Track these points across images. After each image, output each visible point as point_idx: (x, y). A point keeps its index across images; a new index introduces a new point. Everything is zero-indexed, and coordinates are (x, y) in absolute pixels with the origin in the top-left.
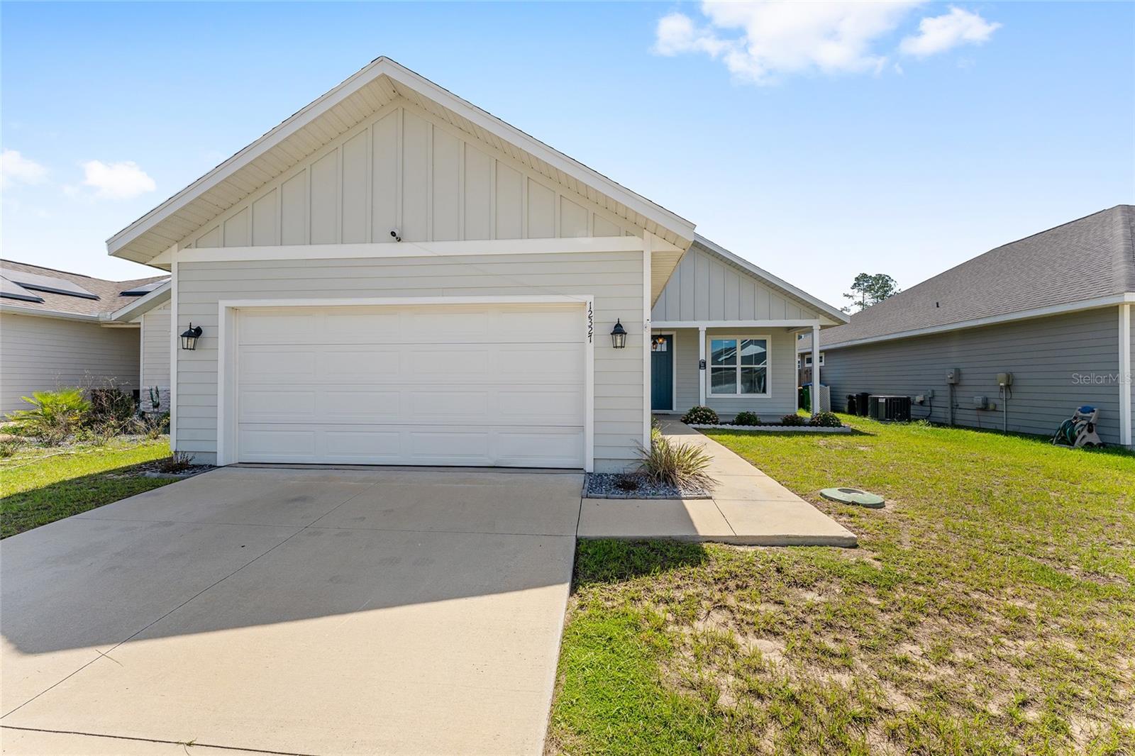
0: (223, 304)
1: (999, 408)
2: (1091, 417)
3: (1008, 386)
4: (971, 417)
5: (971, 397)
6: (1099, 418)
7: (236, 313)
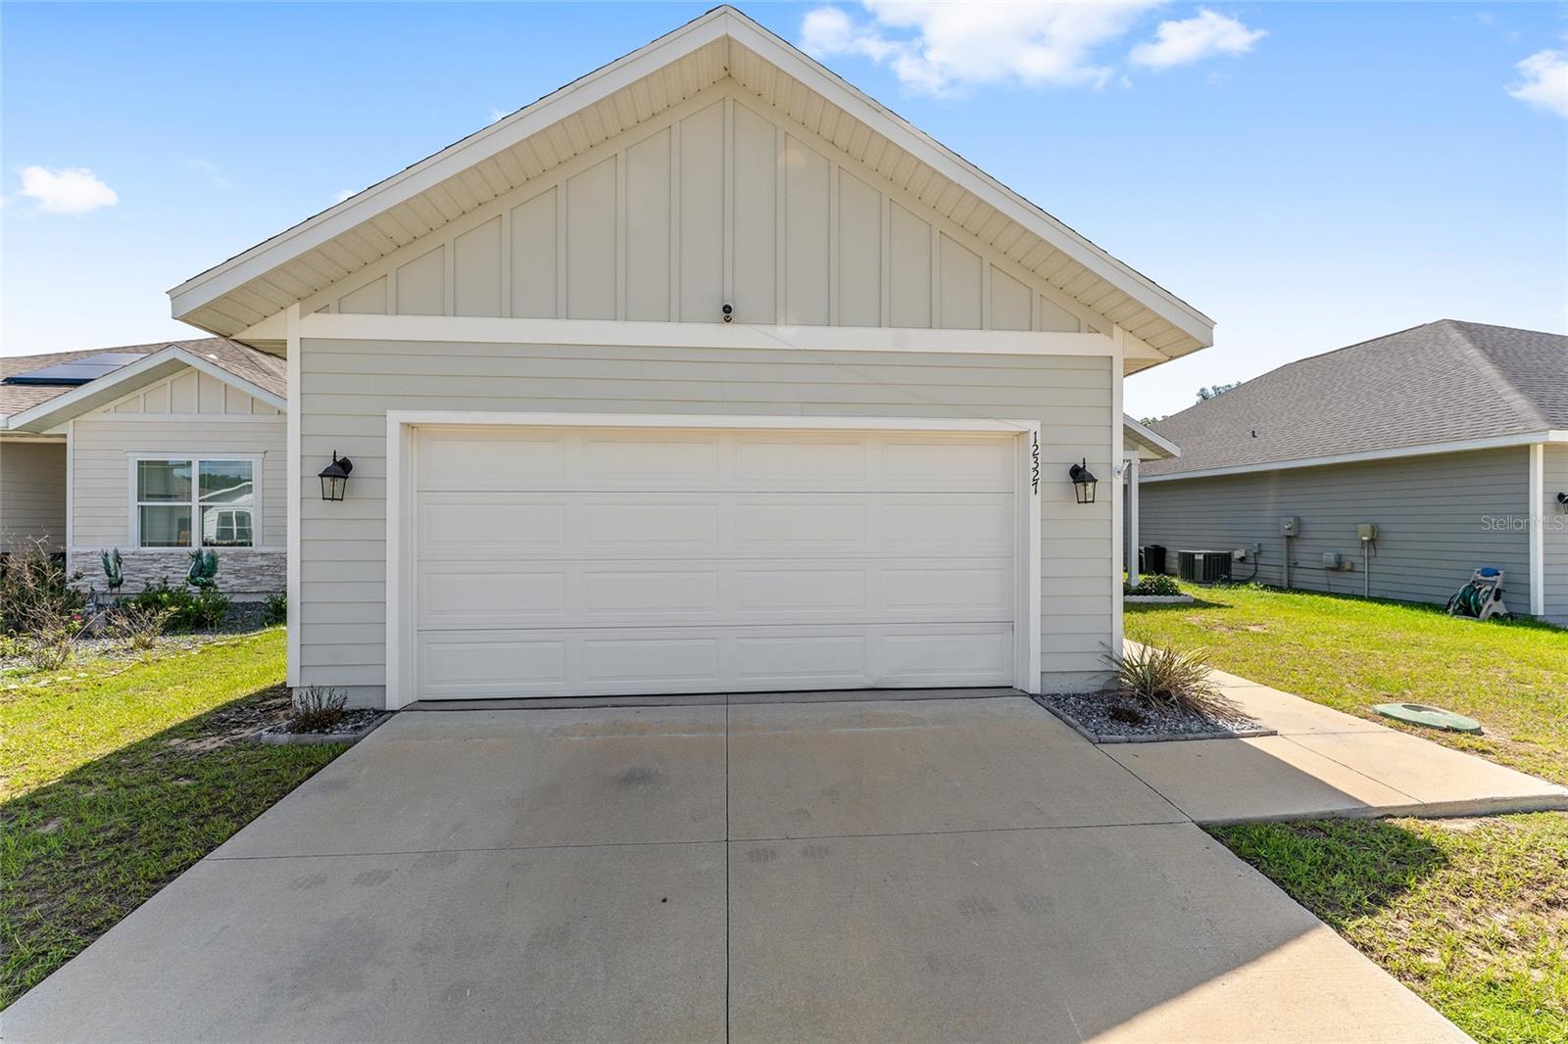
0: (395, 418)
1: (1358, 568)
2: (1495, 582)
3: (1372, 541)
4: (1319, 579)
5: (1318, 551)
6: (1505, 583)
7: (412, 434)
